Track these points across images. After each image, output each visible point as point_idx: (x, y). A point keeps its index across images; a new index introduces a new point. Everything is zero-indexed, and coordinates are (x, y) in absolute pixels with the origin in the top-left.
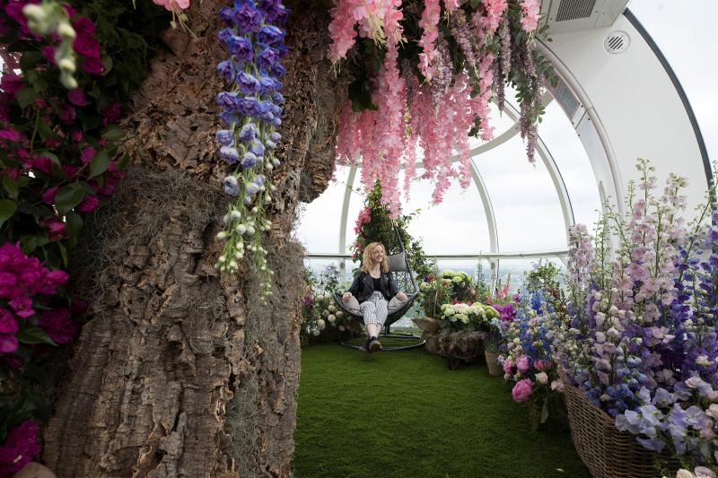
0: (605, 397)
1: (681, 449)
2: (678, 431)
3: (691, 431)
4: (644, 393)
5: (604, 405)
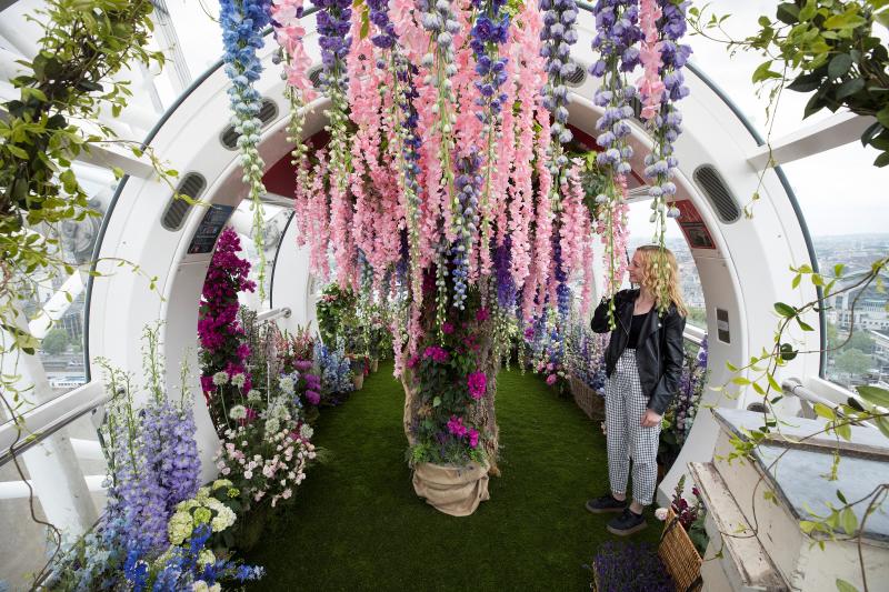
0: (592, 383)
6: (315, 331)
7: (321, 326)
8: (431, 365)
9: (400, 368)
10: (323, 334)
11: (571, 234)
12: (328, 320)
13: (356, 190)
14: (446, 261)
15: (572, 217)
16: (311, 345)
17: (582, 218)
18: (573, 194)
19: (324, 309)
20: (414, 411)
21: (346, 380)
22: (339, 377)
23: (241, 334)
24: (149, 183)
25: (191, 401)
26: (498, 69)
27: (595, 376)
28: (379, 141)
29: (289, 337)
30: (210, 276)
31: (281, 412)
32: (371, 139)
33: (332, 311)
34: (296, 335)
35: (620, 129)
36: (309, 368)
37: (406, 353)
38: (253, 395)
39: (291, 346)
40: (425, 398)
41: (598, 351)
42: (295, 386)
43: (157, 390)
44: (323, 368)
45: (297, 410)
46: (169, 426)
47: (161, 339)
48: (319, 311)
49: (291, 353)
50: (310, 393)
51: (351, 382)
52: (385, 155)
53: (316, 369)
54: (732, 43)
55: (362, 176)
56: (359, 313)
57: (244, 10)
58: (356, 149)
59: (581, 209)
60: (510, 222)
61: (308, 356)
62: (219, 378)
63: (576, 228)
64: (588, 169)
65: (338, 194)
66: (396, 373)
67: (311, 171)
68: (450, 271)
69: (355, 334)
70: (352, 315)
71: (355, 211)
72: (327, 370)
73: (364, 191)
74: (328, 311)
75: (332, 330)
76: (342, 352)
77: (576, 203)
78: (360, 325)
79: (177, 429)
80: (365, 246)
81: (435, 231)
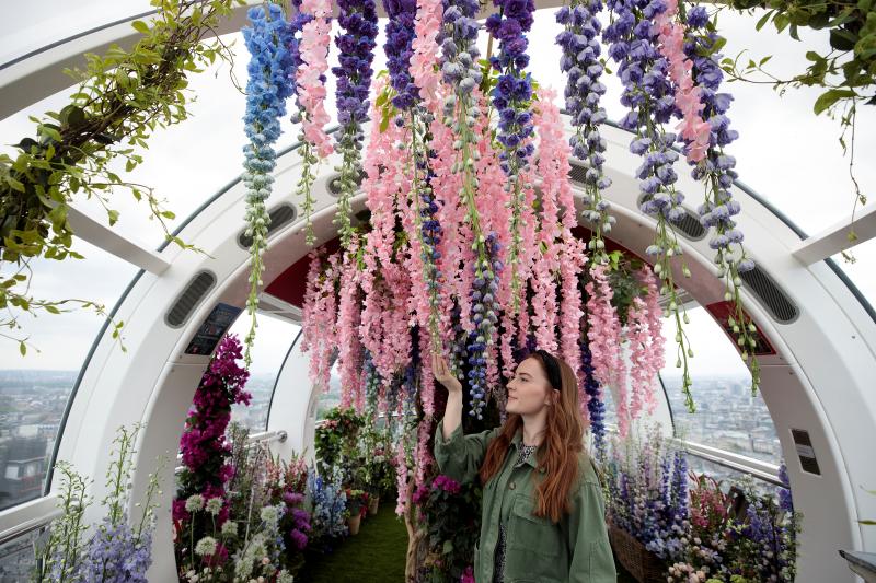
0: (638, 535)
1: (673, 556)
2: (671, 549)
3: (676, 549)
4: (656, 533)
5: (638, 539)
6: (311, 459)
7: (319, 455)
8: (440, 498)
9: (404, 503)
10: (319, 464)
11: (601, 337)
12: (326, 448)
13: (367, 286)
14: (461, 363)
15: (601, 319)
16: (305, 475)
17: (613, 320)
18: (600, 294)
19: (323, 436)
20: (418, 562)
21: (341, 521)
22: (332, 516)
23: (227, 451)
24: (162, 279)
25: (153, 525)
26: (524, 119)
27: (642, 525)
28: (393, 239)
29: (281, 464)
30: (205, 383)
31: (258, 551)
32: (385, 237)
33: (332, 436)
34: (289, 463)
35: (665, 172)
36: (299, 502)
37: (411, 484)
38: (230, 527)
39: (281, 476)
40: (433, 542)
41: (642, 492)
42: (280, 521)
43: (116, 508)
44: (314, 505)
45: (278, 553)
46: (118, 557)
47: (137, 445)
48: (318, 438)
49: (282, 484)
50: (296, 532)
51: (346, 524)
52: (399, 253)
53: (307, 502)
54: (779, 82)
55: (374, 273)
56: (361, 444)
57: (271, 80)
58: (369, 247)
59: (610, 310)
60: (533, 318)
61: (300, 488)
62: (192, 503)
63: (607, 330)
64: (613, 269)
65: (347, 292)
66: (399, 510)
67: (323, 274)
68: (465, 373)
69: (354, 466)
70: (353, 446)
71: (365, 307)
72: (319, 507)
73: (375, 288)
74: (327, 438)
75: (330, 461)
76: (338, 486)
77: (604, 302)
78: (362, 456)
79: (128, 560)
80: (371, 346)
81: (449, 328)
